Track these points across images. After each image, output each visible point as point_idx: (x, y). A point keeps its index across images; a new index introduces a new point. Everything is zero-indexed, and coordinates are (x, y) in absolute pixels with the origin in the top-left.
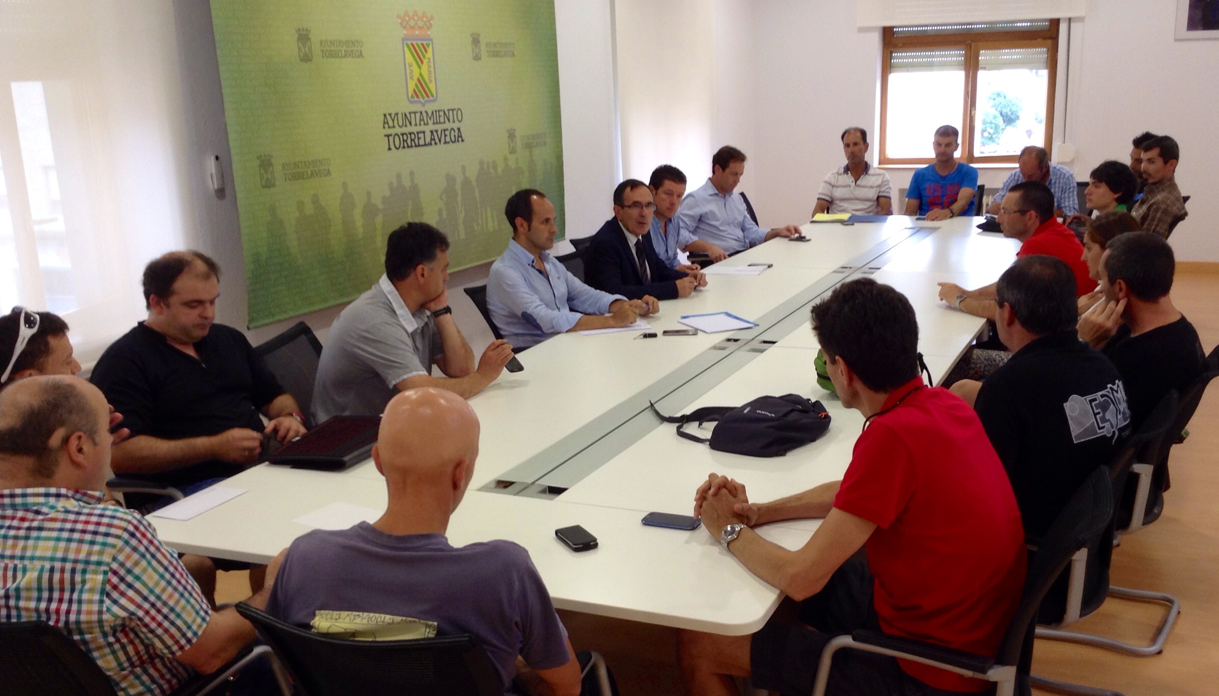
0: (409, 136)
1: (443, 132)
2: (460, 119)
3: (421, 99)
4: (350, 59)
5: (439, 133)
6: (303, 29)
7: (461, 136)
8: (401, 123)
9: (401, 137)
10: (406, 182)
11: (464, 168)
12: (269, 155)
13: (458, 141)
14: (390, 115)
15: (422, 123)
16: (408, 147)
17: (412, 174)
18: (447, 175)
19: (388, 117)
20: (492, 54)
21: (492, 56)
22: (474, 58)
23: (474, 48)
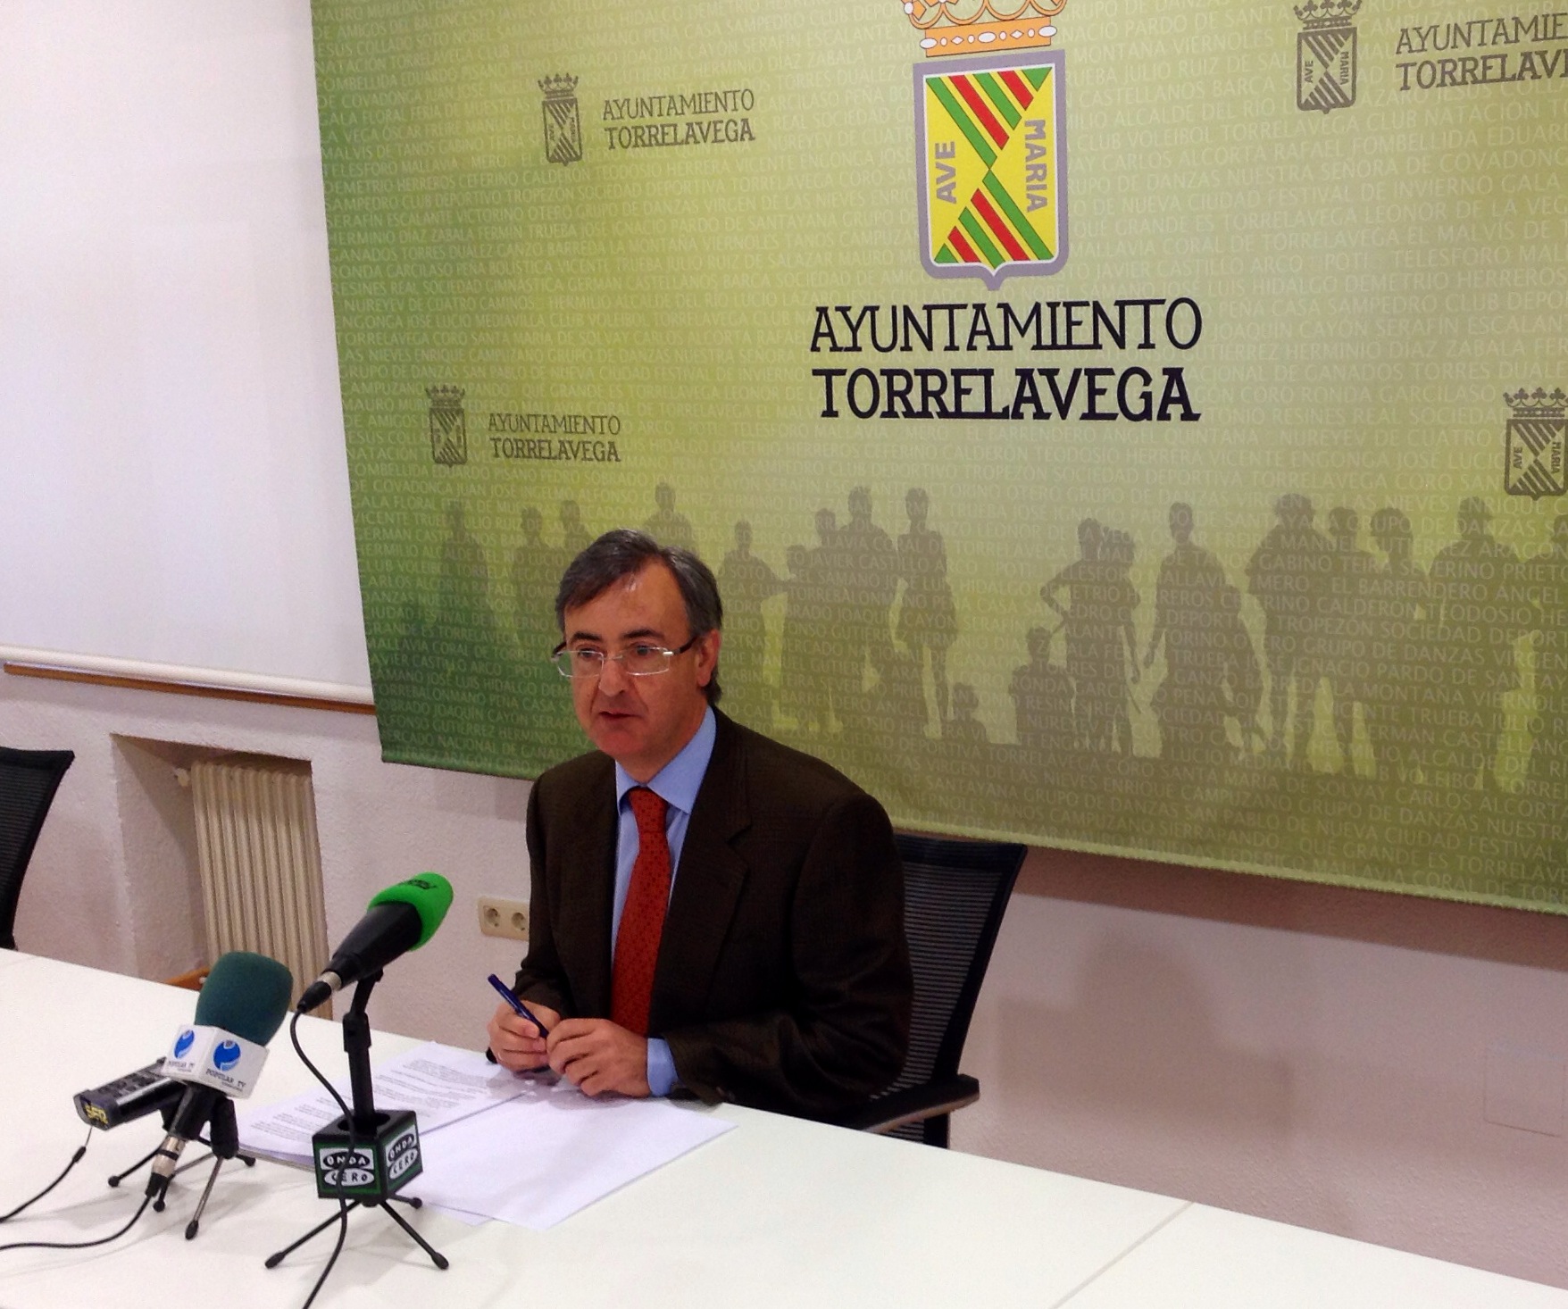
0: (917, 380)
1: (1083, 379)
2: (1181, 337)
3: (985, 264)
4: (707, 148)
5: (1063, 381)
6: (557, 79)
7: (1183, 399)
8: (885, 341)
9: (882, 381)
10: (891, 520)
12: (455, 390)
13: (1164, 416)
14: (844, 310)
15: (982, 341)
16: (909, 413)
17: (917, 499)
18: (1088, 527)
19: (836, 319)
20: (1426, 79)
21: (1427, 87)
22: (1303, 101)
23: (1309, 64)
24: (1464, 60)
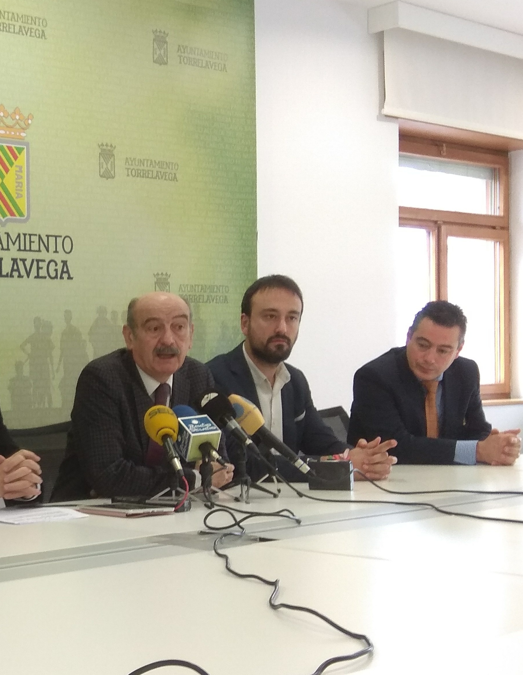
1: (35, 263)
2: (68, 249)
3: (1, 217)
5: (28, 263)
7: (68, 272)
11: (68, 315)
13: (62, 278)
18: (37, 320)
20: (133, 174)
21: (134, 177)
22: (101, 174)
23: (102, 163)
24: (143, 170)
